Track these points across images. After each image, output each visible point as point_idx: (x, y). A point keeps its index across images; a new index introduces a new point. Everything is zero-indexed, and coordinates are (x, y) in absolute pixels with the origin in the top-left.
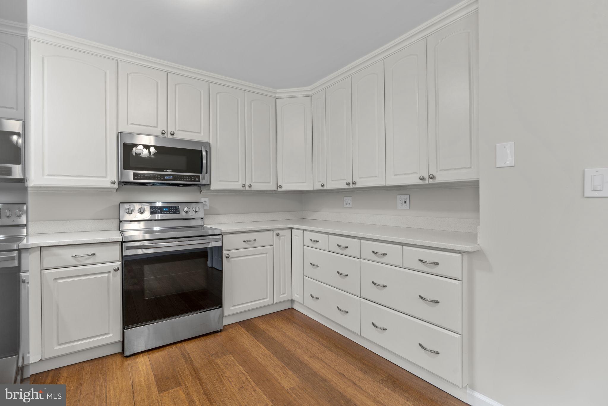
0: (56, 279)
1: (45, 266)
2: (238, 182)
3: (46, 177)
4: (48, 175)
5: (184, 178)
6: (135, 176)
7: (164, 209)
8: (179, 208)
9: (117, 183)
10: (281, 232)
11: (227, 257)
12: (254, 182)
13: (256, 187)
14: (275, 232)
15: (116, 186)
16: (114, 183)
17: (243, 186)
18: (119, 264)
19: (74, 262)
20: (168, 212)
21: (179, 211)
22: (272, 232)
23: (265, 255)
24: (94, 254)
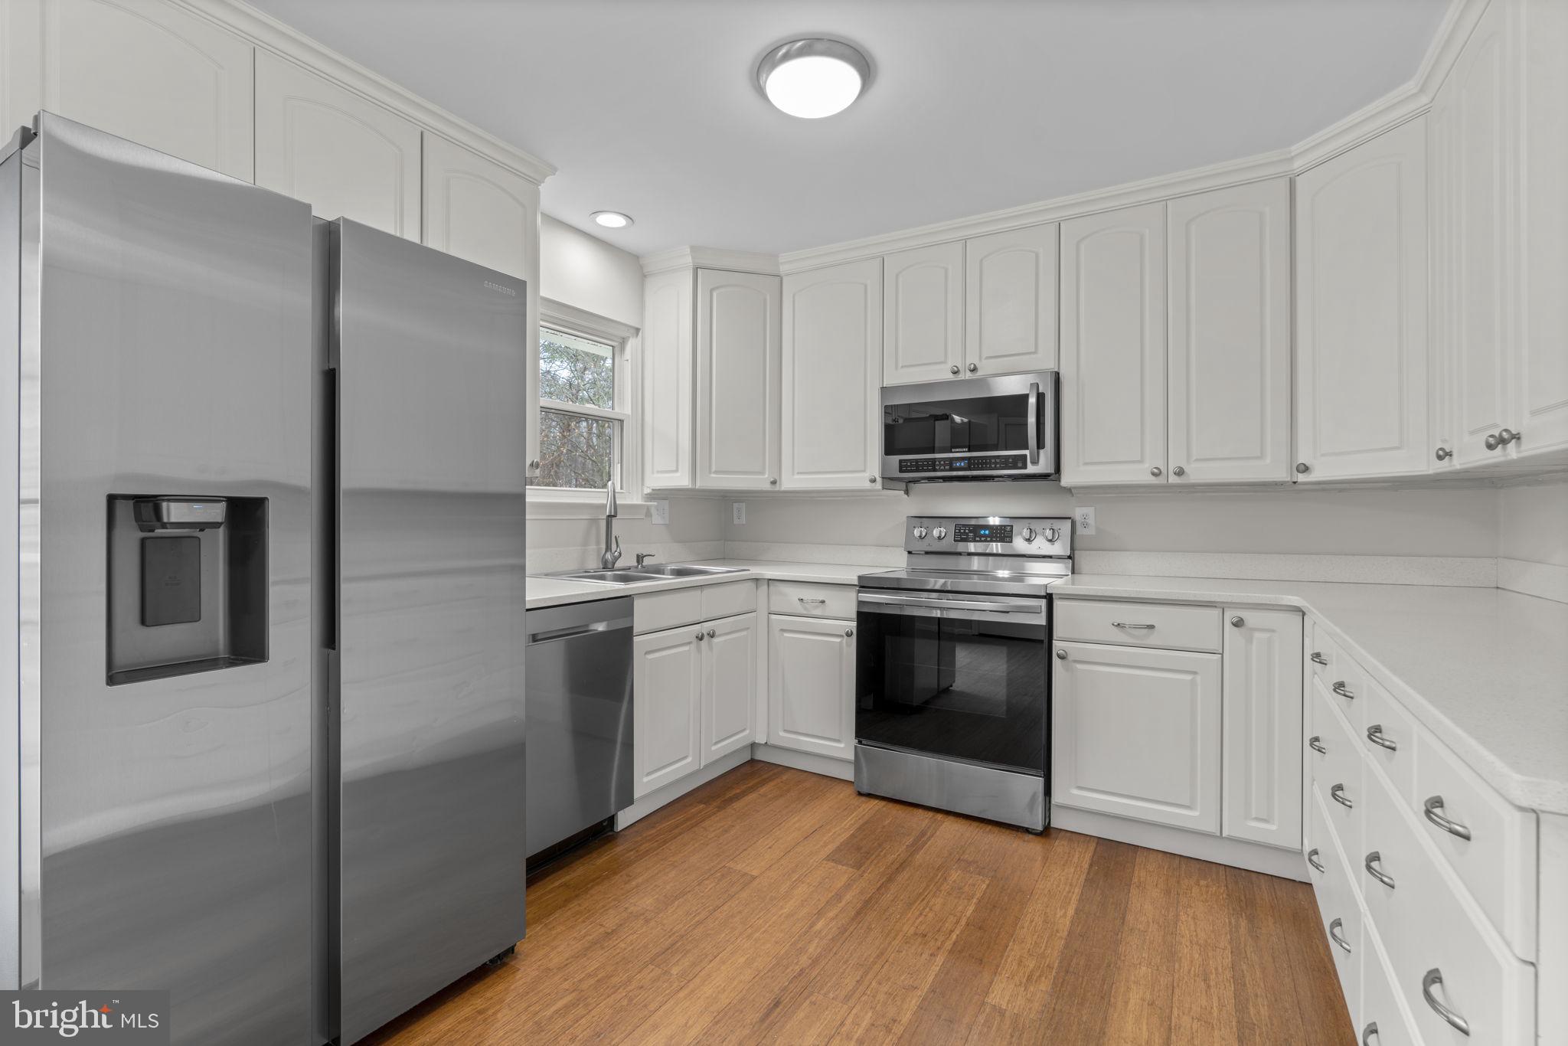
0: (783, 630)
1: (773, 609)
2: (1141, 461)
3: (797, 477)
4: (798, 473)
5: (990, 463)
6: (903, 467)
7: (982, 532)
8: (1012, 531)
9: (879, 480)
10: (1250, 617)
11: (1062, 657)
12: (1197, 460)
13: (1199, 473)
14: (1230, 615)
15: (878, 485)
16: (873, 481)
17: (1156, 471)
18: (853, 625)
19: (800, 610)
20: (989, 539)
21: (1011, 537)
22: (1215, 613)
23: (1189, 677)
24: (823, 602)
